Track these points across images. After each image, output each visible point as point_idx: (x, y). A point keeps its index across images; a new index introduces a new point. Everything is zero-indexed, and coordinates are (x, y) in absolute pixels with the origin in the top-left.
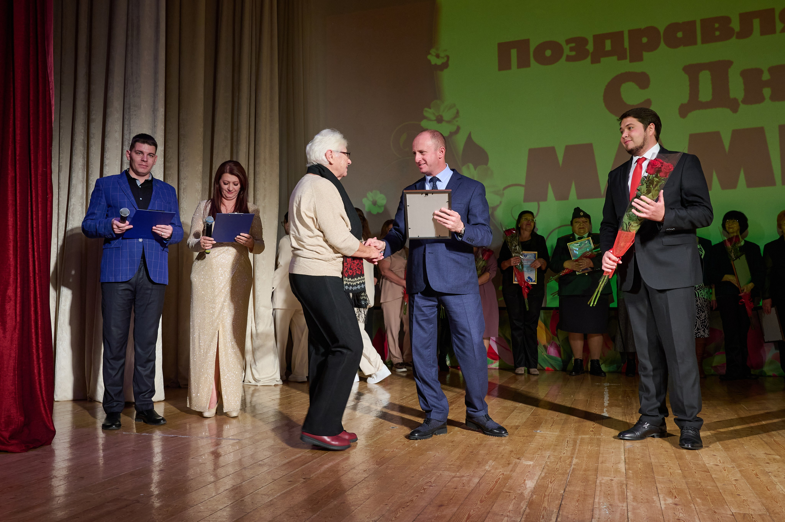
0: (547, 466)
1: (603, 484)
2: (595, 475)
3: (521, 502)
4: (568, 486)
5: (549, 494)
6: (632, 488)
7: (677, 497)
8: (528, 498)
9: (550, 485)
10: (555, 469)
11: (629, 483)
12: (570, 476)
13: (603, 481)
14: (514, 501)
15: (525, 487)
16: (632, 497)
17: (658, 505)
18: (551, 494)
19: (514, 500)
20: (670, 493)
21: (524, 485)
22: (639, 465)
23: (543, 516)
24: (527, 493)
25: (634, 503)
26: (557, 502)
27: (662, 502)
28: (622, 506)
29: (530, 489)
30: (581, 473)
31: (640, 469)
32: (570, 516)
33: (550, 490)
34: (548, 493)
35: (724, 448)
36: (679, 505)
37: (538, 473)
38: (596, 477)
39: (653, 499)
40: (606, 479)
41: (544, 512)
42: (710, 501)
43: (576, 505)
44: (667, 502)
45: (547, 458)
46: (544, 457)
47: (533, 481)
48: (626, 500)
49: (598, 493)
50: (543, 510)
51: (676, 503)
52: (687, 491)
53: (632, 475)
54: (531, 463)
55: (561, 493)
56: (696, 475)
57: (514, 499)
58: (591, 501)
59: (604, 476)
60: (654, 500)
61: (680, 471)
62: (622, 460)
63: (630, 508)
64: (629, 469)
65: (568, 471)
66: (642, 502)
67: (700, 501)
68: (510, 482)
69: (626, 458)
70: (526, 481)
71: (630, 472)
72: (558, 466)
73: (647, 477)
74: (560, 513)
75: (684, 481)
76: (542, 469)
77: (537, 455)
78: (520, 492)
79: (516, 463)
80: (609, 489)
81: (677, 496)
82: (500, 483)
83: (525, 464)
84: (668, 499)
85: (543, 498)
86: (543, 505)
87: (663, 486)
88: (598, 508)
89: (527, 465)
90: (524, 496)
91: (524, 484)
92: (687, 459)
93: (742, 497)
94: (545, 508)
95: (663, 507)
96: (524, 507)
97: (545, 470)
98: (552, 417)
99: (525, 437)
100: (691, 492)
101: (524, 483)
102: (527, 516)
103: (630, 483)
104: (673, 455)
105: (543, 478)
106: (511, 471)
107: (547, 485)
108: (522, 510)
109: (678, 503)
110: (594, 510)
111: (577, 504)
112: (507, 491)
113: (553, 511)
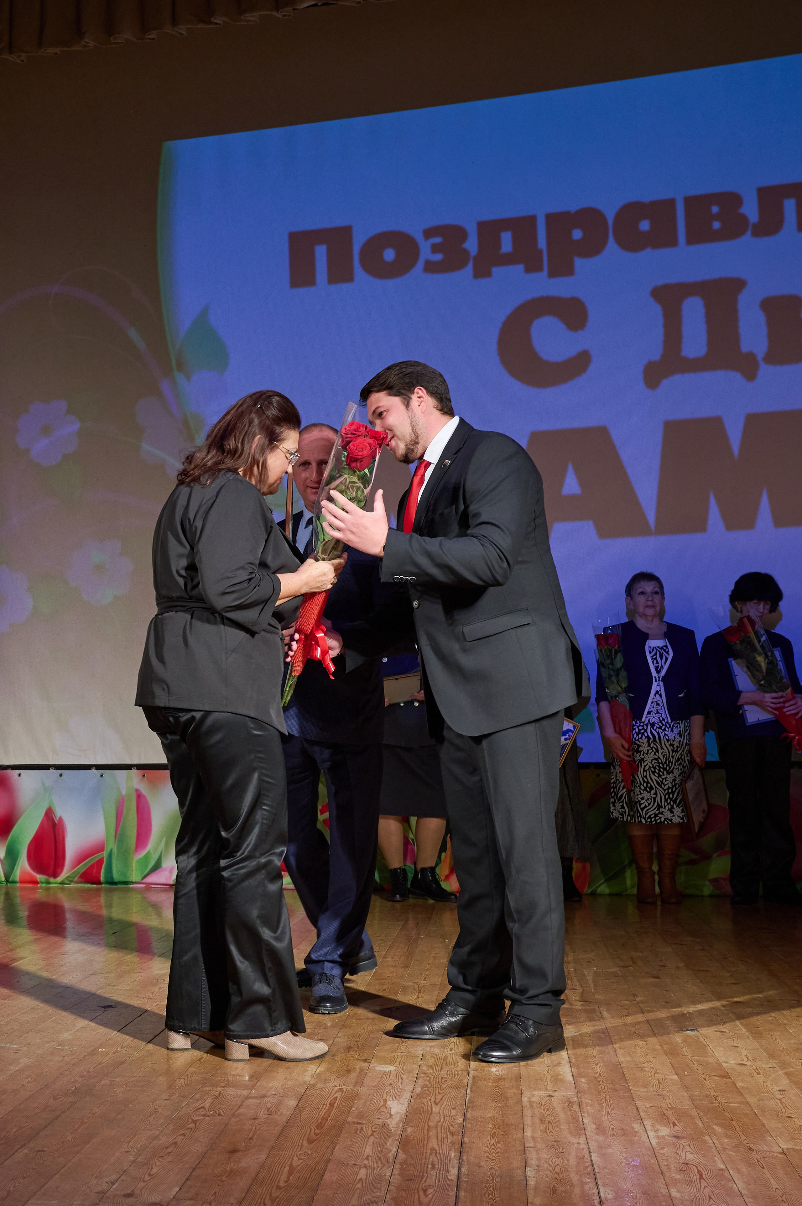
0: (423, 1073)
1: (535, 1105)
2: (517, 1089)
3: (386, 1140)
4: (469, 1110)
5: (437, 1125)
6: (590, 1110)
7: (677, 1124)
8: (399, 1132)
9: (435, 1109)
10: (440, 1079)
11: (583, 1100)
12: (471, 1091)
13: (534, 1099)
14: (372, 1139)
15: (389, 1113)
16: (593, 1126)
17: (644, 1138)
18: (440, 1124)
19: (372, 1137)
20: (662, 1117)
21: (385, 1110)
22: (598, 1068)
23: (433, 1165)
24: (394, 1123)
25: (598, 1137)
26: (454, 1139)
27: (652, 1134)
28: (579, 1143)
29: (398, 1116)
30: (490, 1084)
31: (600, 1076)
32: (483, 1164)
33: (437, 1118)
34: (435, 1123)
35: (752, 1033)
36: (684, 1138)
37: (408, 1088)
38: (520, 1092)
39: (633, 1128)
40: (539, 1095)
41: (432, 1158)
42: (738, 1129)
43: (492, 1143)
44: (661, 1134)
45: (419, 1059)
46: (415, 1057)
47: (401, 1101)
48: (583, 1132)
49: (528, 1120)
50: (431, 1154)
51: (677, 1134)
52: (694, 1113)
53: (586, 1086)
54: (392, 1068)
55: (459, 1122)
56: (707, 1082)
57: (372, 1135)
58: (519, 1135)
59: (535, 1090)
60: (636, 1130)
61: (676, 1077)
62: (563, 1059)
63: (593, 1145)
64: (580, 1075)
65: (465, 1081)
66: (613, 1135)
67: (721, 1130)
68: (358, 1104)
69: (570, 1056)
70: (389, 1103)
71: (583, 1080)
72: (444, 1073)
73: (616, 1090)
74: (465, 1158)
75: (685, 1094)
76: (414, 1079)
77: (399, 1054)
78: (380, 1122)
79: (361, 1070)
80: (548, 1113)
81: (676, 1122)
82: (338, 1107)
83: (379, 1071)
84: (661, 1128)
85: (426, 1132)
86: (430, 1145)
87: (648, 1105)
88: (534, 1147)
89: (384, 1072)
90: (389, 1129)
91: (386, 1107)
92: (686, 1054)
93: (795, 1120)
94: (433, 1149)
95: (654, 1142)
96: (394, 1149)
97: (421, 1082)
98: (416, 981)
99: (370, 1021)
100: (701, 1114)
101: (384, 1105)
102: (402, 1165)
103: (587, 1100)
104: (658, 1047)
105: (419, 1096)
106: (356, 1084)
107: (429, 1108)
108: (391, 1156)
109: (680, 1135)
110: (527, 1152)
111: (493, 1141)
112: (356, 1120)
113: (450, 1155)
